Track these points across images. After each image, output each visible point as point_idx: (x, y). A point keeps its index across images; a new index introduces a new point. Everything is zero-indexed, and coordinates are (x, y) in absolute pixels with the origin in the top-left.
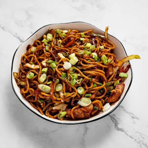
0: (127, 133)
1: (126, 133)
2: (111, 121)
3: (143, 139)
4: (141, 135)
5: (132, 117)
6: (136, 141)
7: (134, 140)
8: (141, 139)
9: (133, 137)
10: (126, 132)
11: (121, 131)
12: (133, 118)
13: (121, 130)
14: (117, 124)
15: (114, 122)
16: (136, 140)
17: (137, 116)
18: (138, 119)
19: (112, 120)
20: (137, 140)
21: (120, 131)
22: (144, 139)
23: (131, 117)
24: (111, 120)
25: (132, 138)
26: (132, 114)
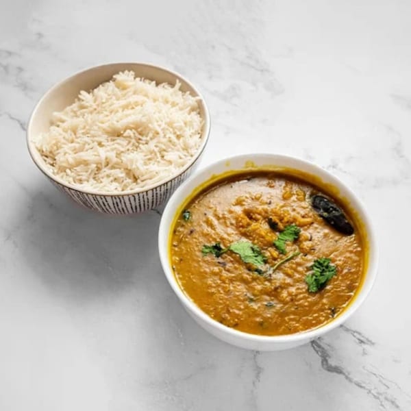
0: (350, 376)
1: (347, 378)
2: (313, 350)
3: (386, 388)
4: (382, 379)
5: (359, 339)
6: (370, 394)
7: (366, 391)
8: (382, 389)
9: (363, 385)
10: (347, 374)
11: (337, 372)
12: (362, 342)
13: (337, 370)
14: (326, 356)
15: (319, 353)
16: (370, 392)
17: (370, 339)
18: (373, 344)
19: (315, 350)
20: (372, 391)
21: (335, 374)
22: (388, 388)
23: (357, 341)
24: (312, 348)
25: (361, 387)
26: (359, 334)
